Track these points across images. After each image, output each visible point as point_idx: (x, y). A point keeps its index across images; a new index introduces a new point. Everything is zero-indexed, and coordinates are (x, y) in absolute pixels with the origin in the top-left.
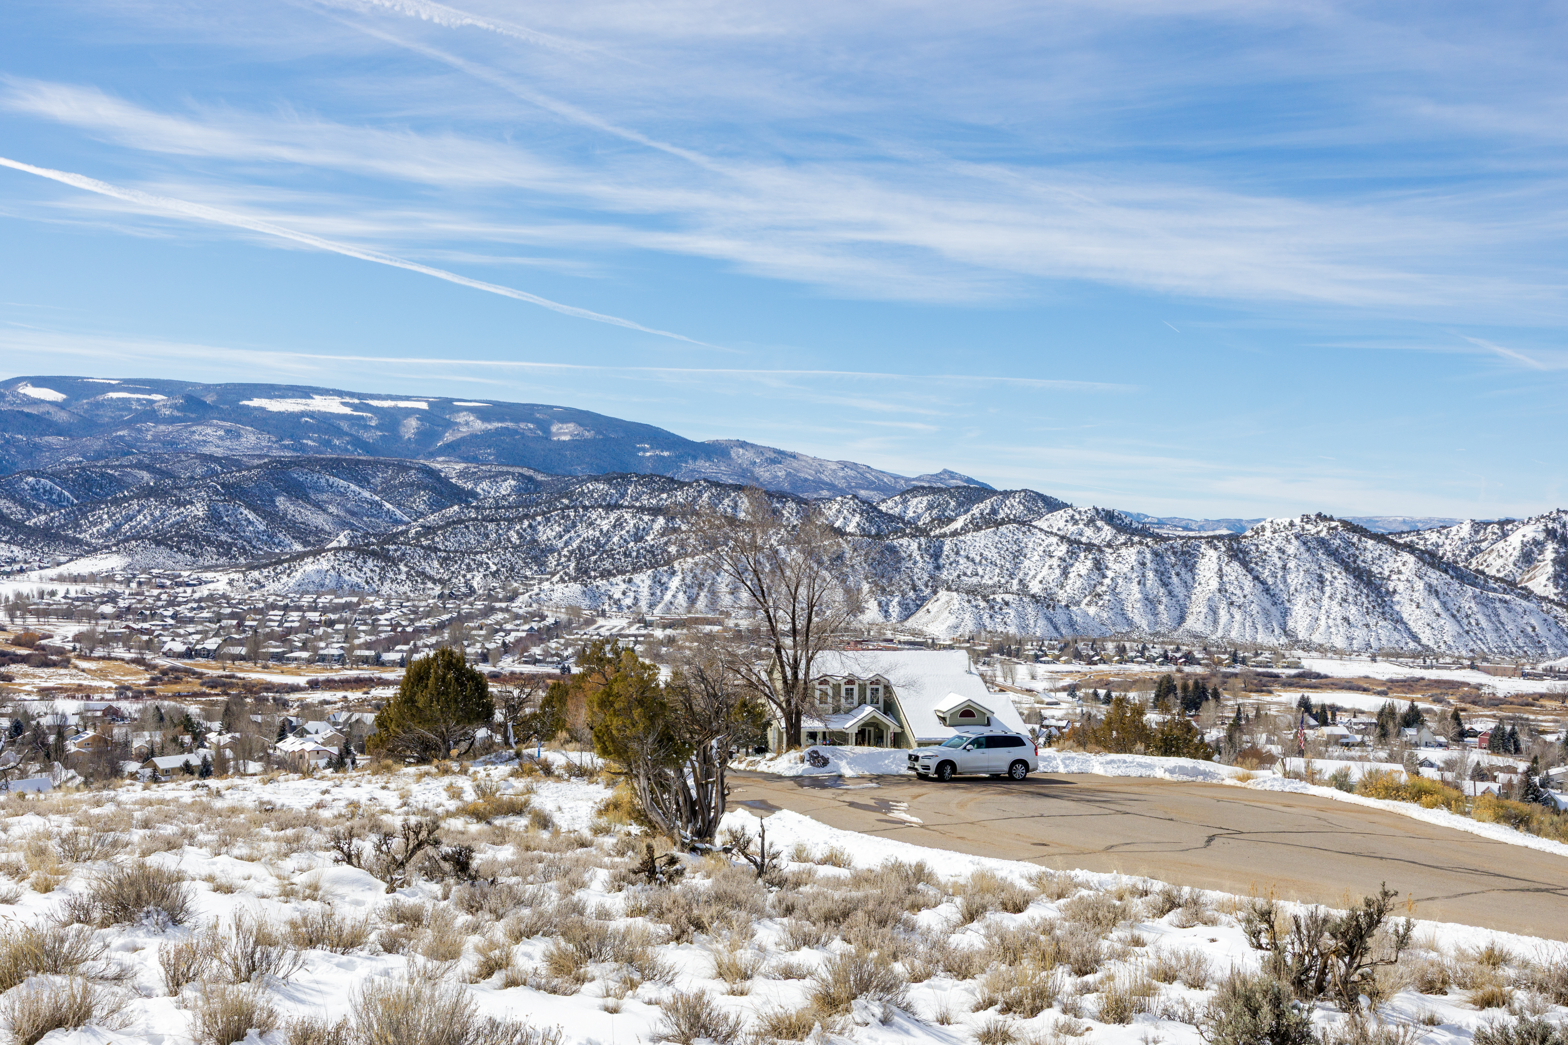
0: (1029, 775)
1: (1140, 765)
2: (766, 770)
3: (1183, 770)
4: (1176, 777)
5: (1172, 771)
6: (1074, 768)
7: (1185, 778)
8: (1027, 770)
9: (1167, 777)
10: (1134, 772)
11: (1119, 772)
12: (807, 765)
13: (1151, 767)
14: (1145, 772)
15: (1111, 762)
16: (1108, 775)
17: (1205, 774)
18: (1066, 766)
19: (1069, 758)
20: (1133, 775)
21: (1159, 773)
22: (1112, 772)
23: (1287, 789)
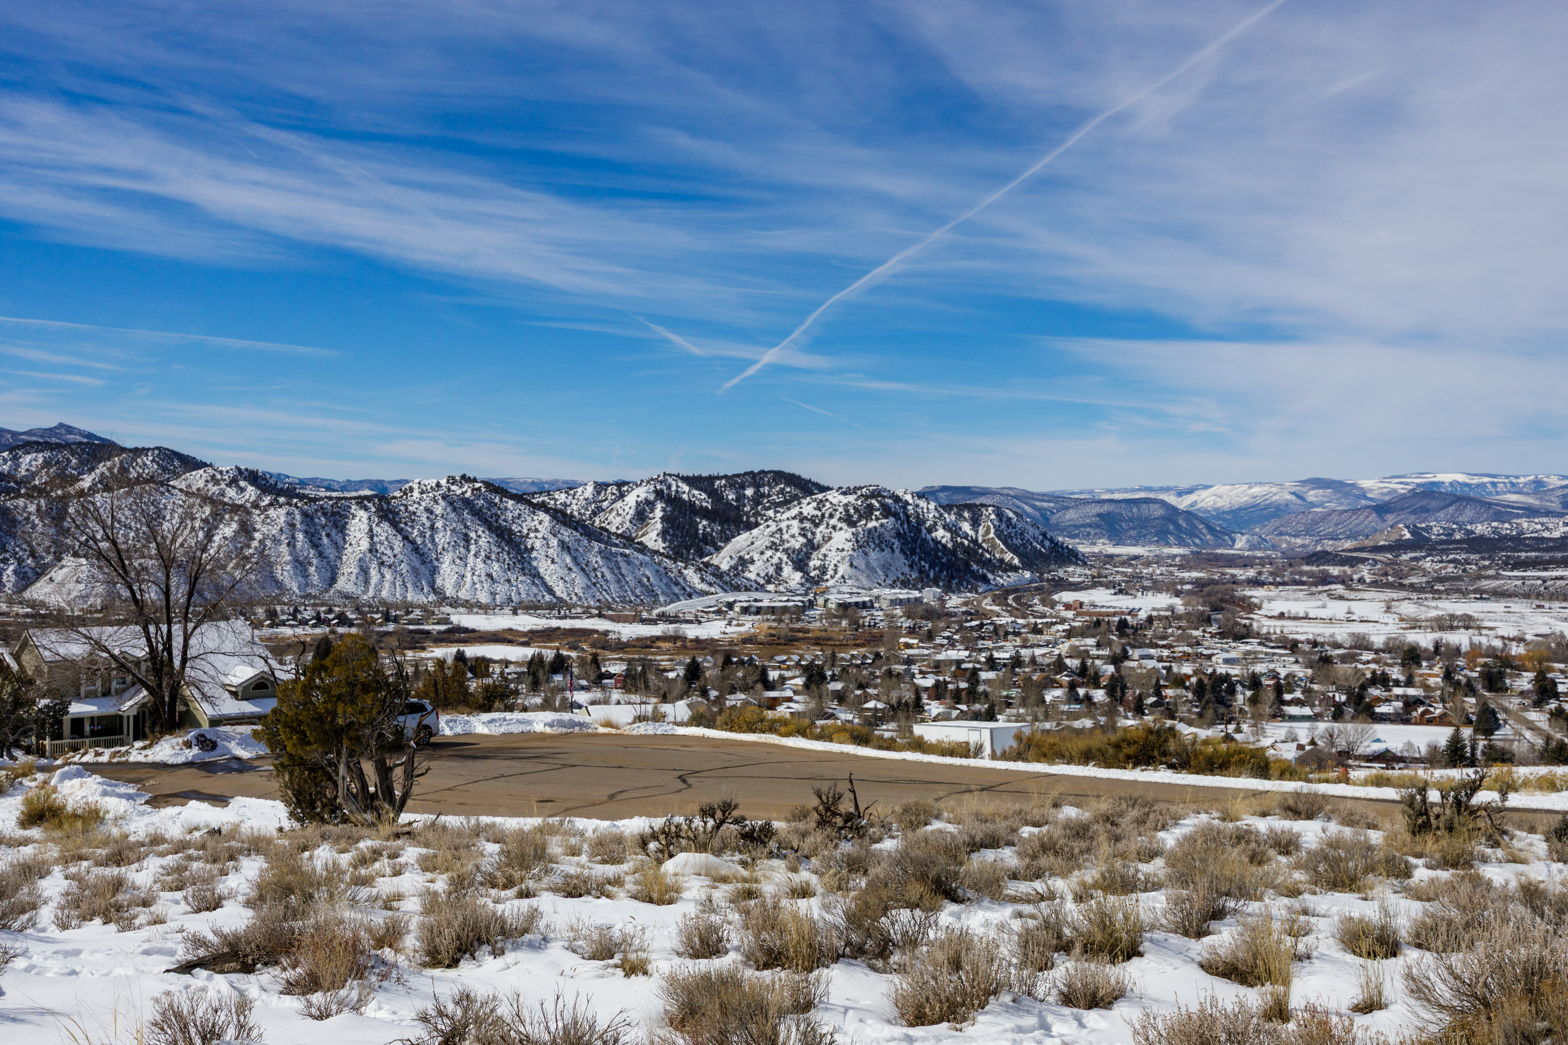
0: (433, 740)
1: (519, 722)
2: (141, 758)
3: (561, 724)
4: (556, 730)
5: (551, 725)
6: (459, 730)
7: (564, 730)
8: (431, 735)
9: (548, 730)
10: (516, 729)
11: (502, 730)
12: (195, 750)
13: (529, 722)
14: (525, 728)
15: (492, 721)
16: (494, 733)
17: (577, 723)
18: (451, 729)
19: (451, 721)
20: (516, 731)
21: (539, 728)
22: (496, 730)
23: (659, 732)
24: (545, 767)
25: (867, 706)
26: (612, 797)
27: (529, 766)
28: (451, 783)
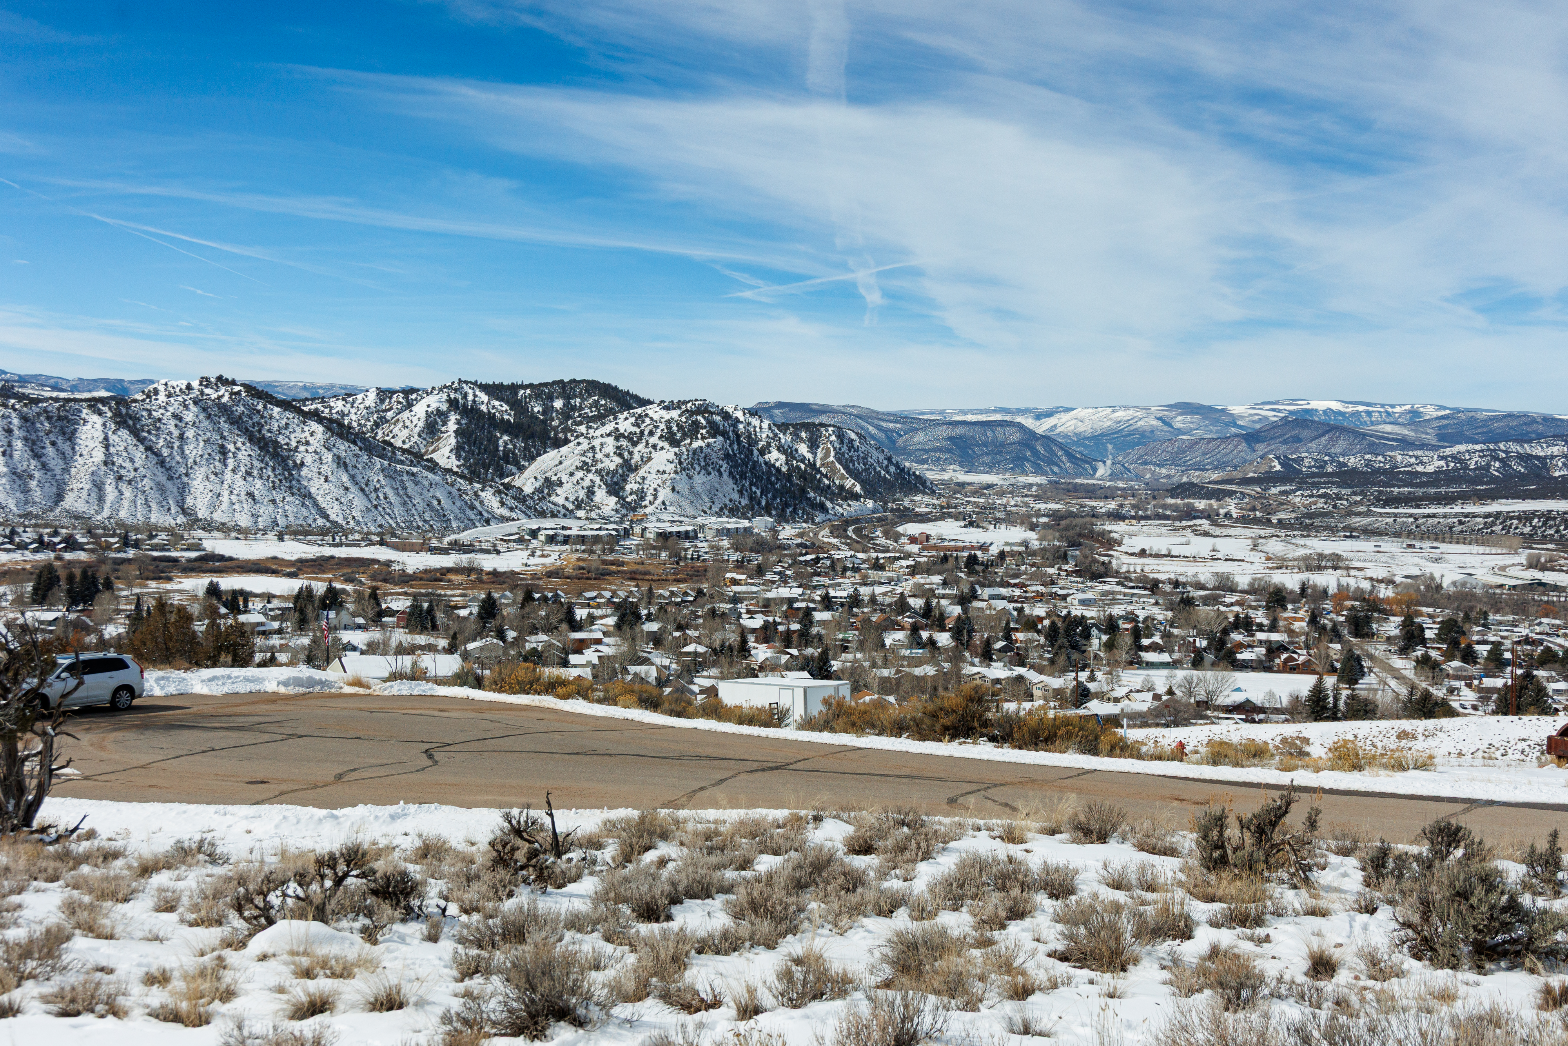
0: (136, 702)
1: (247, 680)
3: (298, 682)
4: (292, 690)
5: (286, 684)
6: (172, 689)
7: (302, 690)
8: (133, 696)
9: (282, 690)
10: (243, 688)
11: (226, 689)
14: (254, 687)
15: (213, 679)
16: (215, 693)
17: (321, 683)
18: (162, 688)
19: (163, 678)
20: (243, 691)
21: (271, 687)
22: (217, 690)
23: (415, 693)
24: (266, 737)
25: (686, 649)
26: (339, 777)
27: (247, 738)
28: (145, 759)
